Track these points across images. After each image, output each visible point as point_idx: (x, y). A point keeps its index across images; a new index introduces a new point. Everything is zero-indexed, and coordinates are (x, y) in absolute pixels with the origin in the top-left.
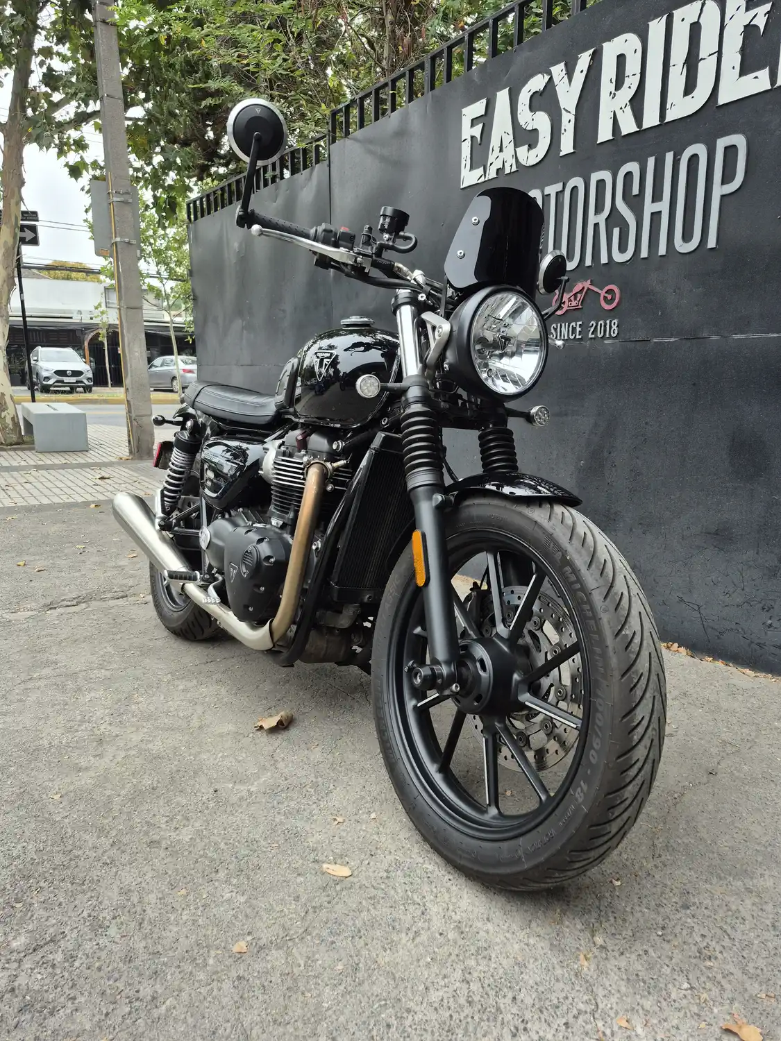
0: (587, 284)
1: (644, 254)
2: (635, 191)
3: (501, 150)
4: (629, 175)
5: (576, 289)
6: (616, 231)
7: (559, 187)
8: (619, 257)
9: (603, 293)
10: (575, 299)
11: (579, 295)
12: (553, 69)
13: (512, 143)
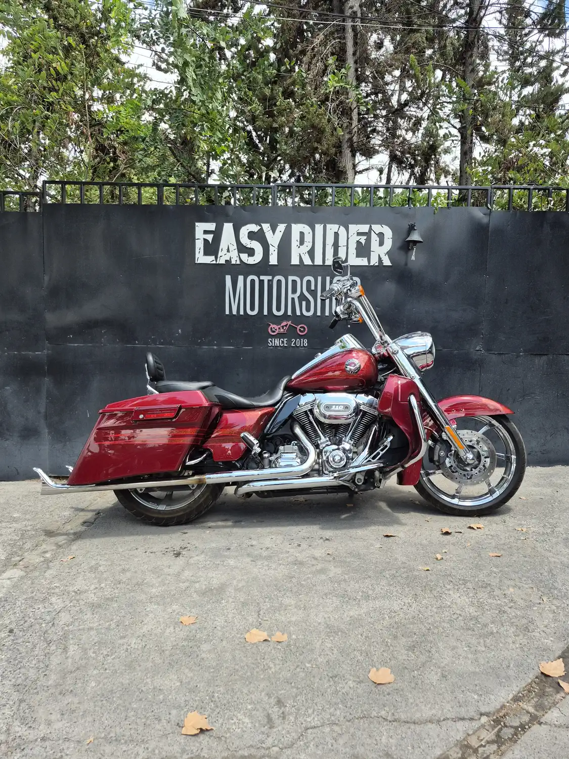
0: (289, 323)
1: (319, 314)
2: (313, 288)
3: (228, 251)
4: (309, 282)
5: (282, 325)
6: (304, 303)
7: (270, 278)
8: (305, 313)
9: (298, 328)
10: (283, 328)
11: (285, 328)
12: (263, 225)
13: (236, 251)
